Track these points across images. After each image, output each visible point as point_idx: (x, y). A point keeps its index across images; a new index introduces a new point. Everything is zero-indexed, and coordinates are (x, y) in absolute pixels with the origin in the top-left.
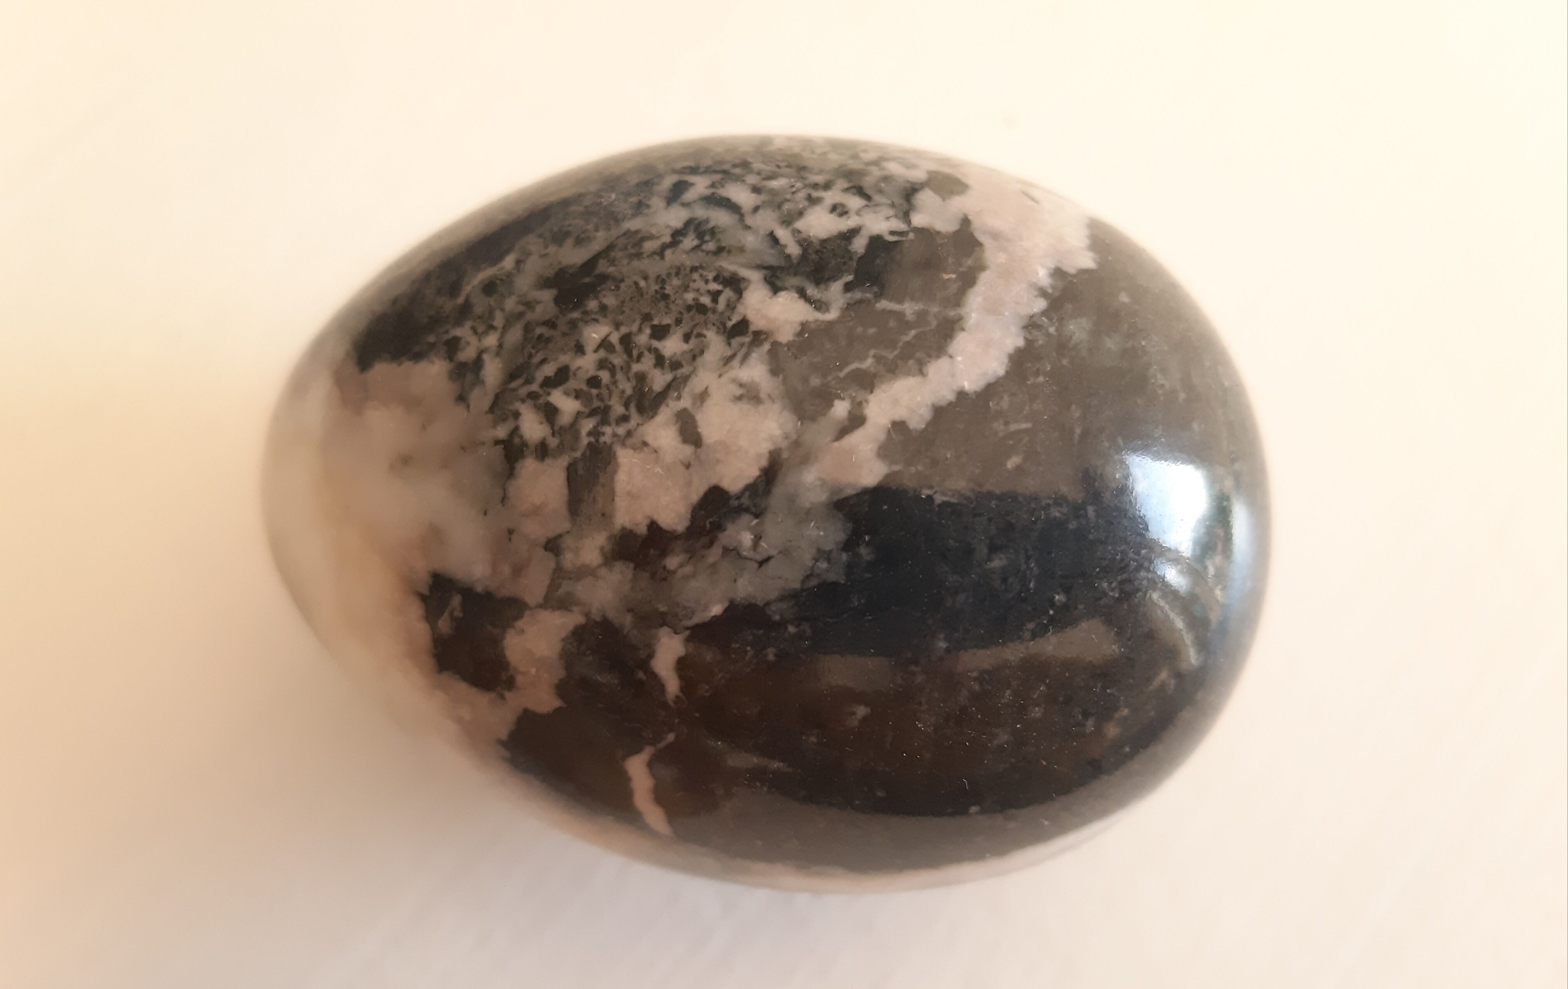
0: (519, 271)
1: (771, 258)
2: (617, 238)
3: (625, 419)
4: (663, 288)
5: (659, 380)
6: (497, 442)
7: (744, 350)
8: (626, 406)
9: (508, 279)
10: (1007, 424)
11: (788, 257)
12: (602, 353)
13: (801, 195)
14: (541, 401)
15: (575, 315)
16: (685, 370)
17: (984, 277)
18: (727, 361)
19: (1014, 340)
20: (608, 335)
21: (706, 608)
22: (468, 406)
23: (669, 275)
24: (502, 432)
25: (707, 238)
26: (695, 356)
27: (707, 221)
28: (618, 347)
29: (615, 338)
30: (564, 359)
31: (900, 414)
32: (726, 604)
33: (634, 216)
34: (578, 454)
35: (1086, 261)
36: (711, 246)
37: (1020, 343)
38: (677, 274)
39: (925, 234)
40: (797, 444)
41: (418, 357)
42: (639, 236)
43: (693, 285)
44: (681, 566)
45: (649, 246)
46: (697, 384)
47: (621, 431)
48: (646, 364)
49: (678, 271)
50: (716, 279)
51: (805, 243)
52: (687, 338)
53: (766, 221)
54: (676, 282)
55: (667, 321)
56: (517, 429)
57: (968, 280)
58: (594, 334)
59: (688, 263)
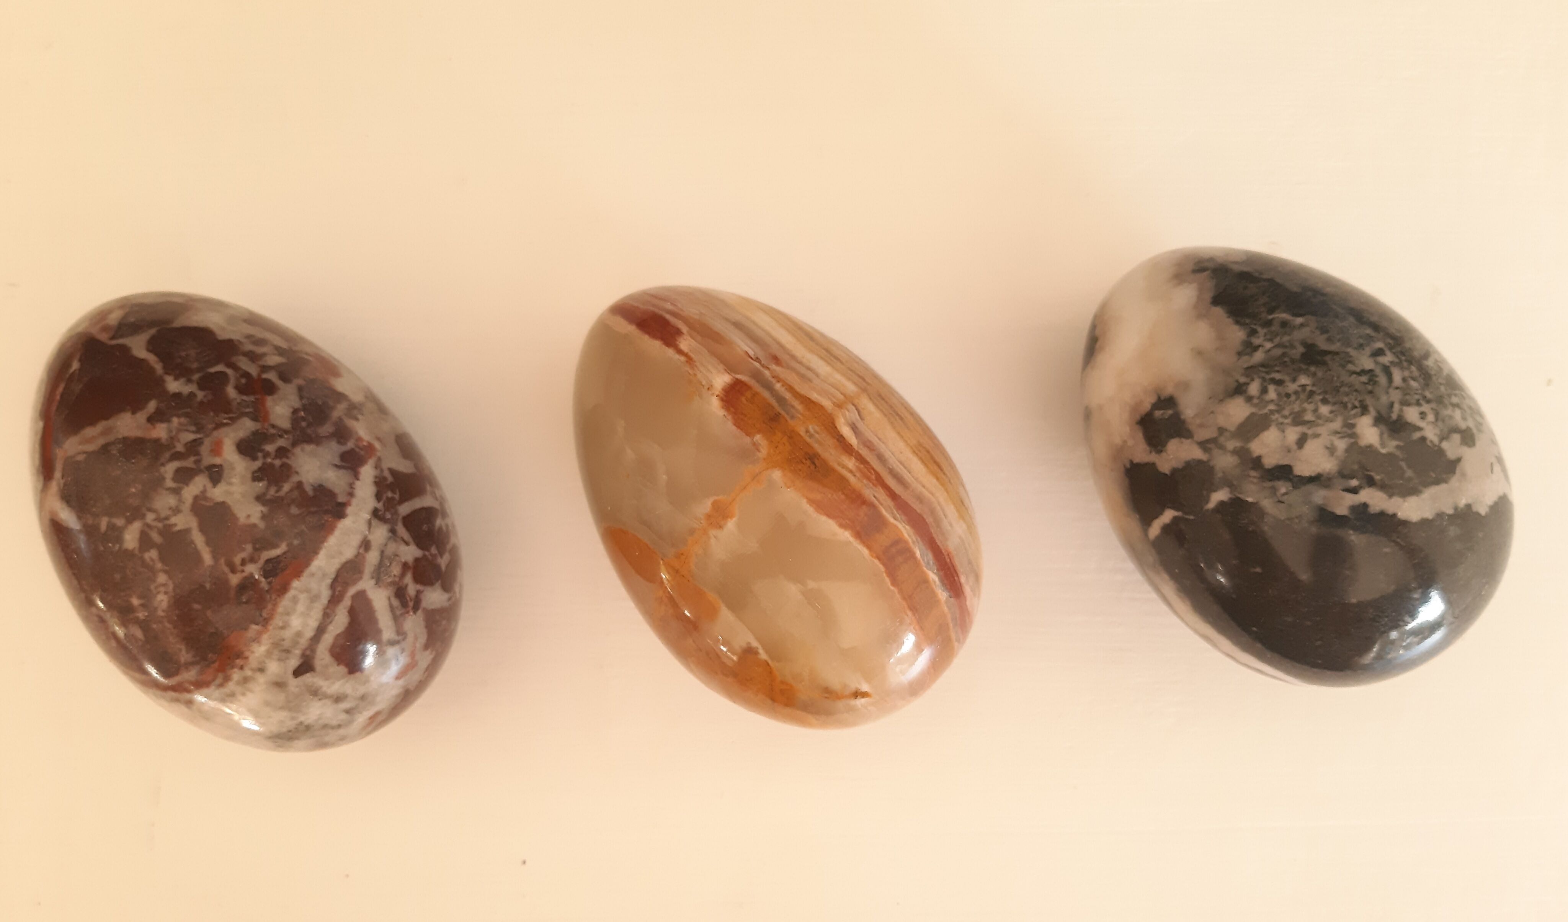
0: (1299, 328)
1: (1384, 412)
2: (1343, 352)
3: (1285, 417)
4: (1340, 387)
5: (1309, 417)
6: (1237, 381)
7: (1345, 434)
8: (1290, 414)
9: (1294, 328)
10: (1398, 537)
11: (1390, 417)
12: (1299, 389)
13: (1417, 397)
14: (1265, 384)
15: (1304, 367)
16: (1320, 421)
17: (1443, 486)
18: (1337, 433)
19: (1429, 515)
20: (1308, 385)
21: (1248, 497)
22: (1239, 359)
23: (1347, 384)
24: (1242, 380)
25: (1371, 383)
26: (1329, 420)
27: (1376, 376)
28: (1306, 393)
29: (1309, 388)
30: (1286, 378)
31: (1370, 502)
32: (1255, 501)
33: (1356, 348)
34: (1261, 413)
35: (1483, 510)
36: (1370, 387)
37: (1430, 517)
38: (1350, 387)
39: (1441, 452)
40: (1329, 479)
41: (1237, 322)
42: (1350, 359)
43: (1351, 396)
44: (1254, 477)
45: (1350, 367)
46: (1319, 430)
47: (1281, 420)
48: (1309, 407)
49: (1350, 386)
50: (1360, 401)
51: (1400, 417)
52: (1331, 412)
53: (1396, 396)
54: (1346, 389)
55: (1330, 400)
56: (1248, 384)
57: (1437, 482)
58: (1304, 380)
59: (1356, 387)
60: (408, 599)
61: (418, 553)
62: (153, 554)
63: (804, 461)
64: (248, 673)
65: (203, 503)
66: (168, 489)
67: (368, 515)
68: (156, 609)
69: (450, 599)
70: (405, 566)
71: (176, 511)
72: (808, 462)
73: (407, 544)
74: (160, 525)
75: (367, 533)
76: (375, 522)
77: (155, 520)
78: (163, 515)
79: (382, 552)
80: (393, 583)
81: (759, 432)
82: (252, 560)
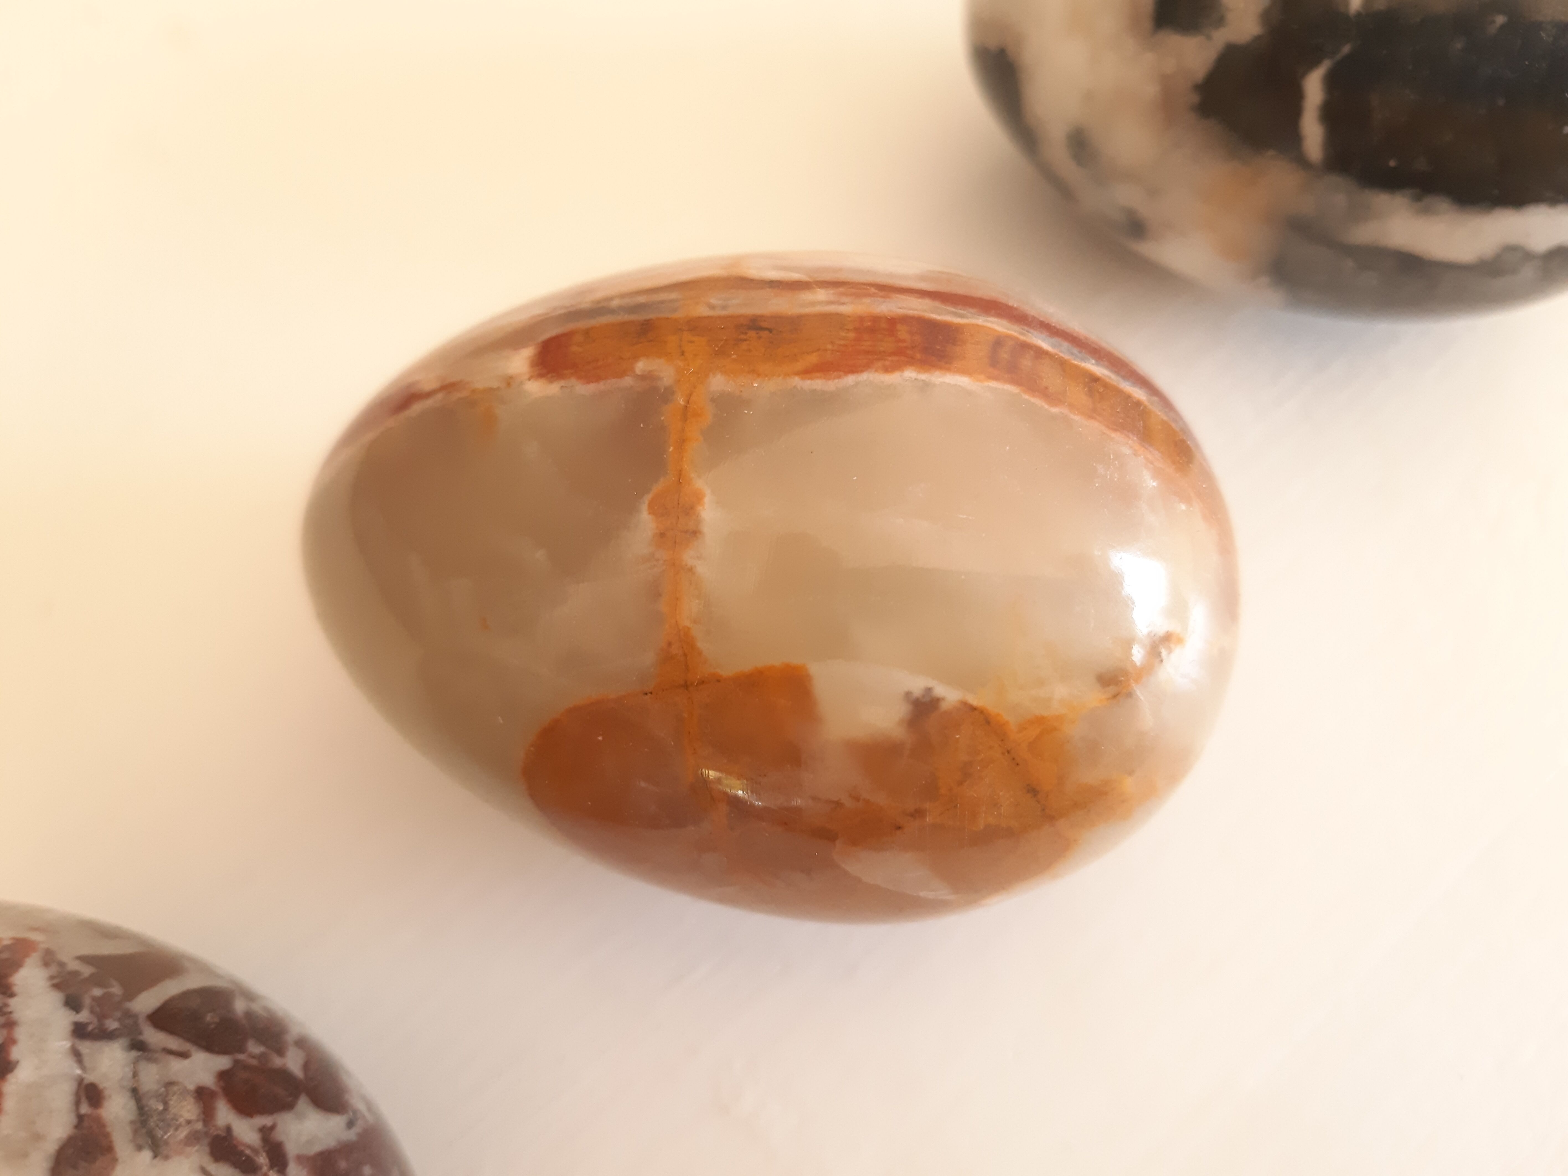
60: (248, 1152)
61: (223, 1062)
63: (743, 337)
67: (64, 1043)
69: (350, 1124)
70: (202, 1095)
72: (752, 334)
73: (184, 1055)
75: (78, 1072)
76: (85, 1047)
79: (135, 1092)
80: (193, 1139)
81: (636, 358)
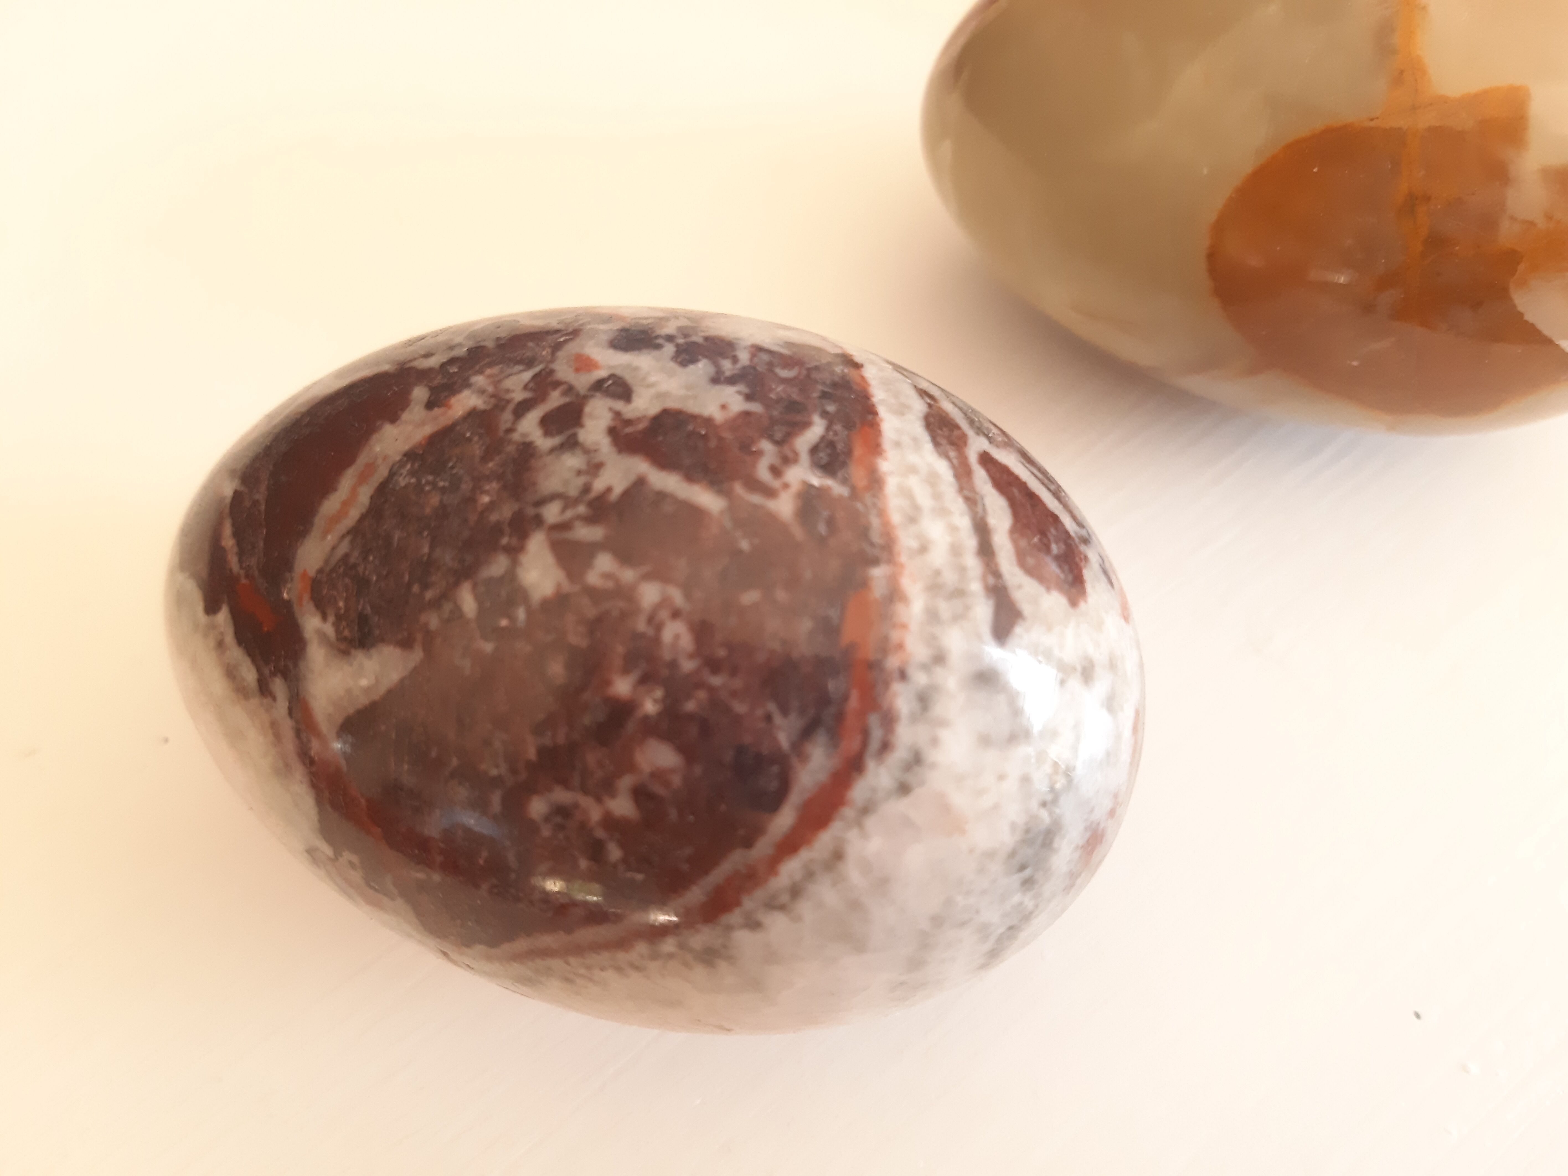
62: (604, 563)
64: (920, 679)
65: (629, 430)
66: (552, 450)
68: (673, 665)
71: (595, 468)
74: (582, 509)
77: (564, 510)
78: (573, 492)
82: (788, 460)
